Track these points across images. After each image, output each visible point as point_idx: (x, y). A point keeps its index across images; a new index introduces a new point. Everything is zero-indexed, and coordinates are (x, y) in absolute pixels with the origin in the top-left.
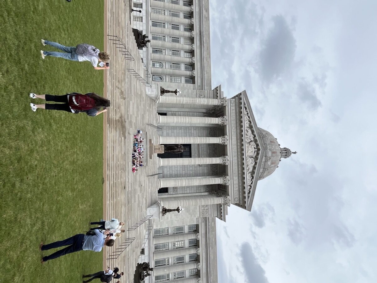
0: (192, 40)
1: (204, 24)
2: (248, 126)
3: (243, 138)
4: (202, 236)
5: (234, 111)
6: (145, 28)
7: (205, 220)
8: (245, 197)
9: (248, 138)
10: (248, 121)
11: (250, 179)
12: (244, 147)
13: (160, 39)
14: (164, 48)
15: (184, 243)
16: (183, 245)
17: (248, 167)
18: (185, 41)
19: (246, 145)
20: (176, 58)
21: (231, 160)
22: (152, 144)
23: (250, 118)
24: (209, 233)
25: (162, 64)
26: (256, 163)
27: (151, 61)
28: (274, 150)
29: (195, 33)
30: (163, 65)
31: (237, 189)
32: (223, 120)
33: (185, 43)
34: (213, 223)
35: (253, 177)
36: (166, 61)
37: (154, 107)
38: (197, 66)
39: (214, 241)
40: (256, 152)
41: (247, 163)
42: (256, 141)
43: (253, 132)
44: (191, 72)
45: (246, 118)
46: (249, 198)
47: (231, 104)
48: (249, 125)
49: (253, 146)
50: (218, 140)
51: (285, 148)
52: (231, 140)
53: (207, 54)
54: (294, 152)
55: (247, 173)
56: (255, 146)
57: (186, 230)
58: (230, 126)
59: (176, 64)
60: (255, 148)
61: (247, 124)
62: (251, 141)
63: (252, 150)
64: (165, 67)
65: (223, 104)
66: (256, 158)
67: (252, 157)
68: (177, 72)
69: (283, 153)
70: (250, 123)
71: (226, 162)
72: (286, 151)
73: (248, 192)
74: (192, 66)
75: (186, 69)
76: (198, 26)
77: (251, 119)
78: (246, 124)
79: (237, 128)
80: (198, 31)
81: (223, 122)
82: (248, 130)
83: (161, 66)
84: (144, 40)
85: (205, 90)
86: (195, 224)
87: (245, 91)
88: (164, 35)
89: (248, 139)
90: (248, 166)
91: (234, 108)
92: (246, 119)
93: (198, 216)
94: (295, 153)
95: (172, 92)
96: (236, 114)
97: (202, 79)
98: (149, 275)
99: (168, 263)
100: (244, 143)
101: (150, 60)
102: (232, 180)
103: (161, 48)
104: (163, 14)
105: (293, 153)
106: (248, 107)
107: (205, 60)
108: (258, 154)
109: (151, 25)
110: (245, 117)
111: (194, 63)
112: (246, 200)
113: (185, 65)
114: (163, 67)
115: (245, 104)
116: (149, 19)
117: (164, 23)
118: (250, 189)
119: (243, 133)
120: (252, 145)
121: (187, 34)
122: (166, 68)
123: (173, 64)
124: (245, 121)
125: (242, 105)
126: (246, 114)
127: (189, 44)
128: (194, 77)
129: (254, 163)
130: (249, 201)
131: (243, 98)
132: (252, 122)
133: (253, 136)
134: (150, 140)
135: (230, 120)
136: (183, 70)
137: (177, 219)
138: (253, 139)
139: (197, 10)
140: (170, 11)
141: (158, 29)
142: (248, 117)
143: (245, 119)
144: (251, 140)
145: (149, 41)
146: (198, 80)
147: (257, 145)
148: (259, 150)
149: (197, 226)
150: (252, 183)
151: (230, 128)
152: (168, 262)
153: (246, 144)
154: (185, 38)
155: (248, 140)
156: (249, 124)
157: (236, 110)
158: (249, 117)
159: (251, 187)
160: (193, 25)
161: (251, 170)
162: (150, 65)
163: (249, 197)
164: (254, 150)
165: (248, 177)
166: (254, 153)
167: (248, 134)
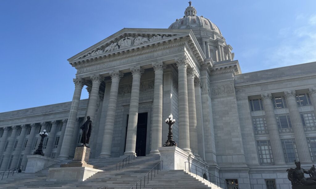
2: (102, 51)
3: (112, 53)
4: (266, 90)
5: (88, 68)
7: (238, 88)
8: (174, 39)
10: (97, 52)
11: (155, 38)
12: (121, 52)
21: (135, 63)
23: (94, 51)
26: (139, 35)
32: (95, 80)
34: (245, 77)
35: (153, 35)
40: (128, 37)
41: (138, 44)
42: (117, 40)
43: (108, 45)
46: (176, 35)
47: (81, 72)
55: (149, 42)
56: (122, 40)
57: (258, 114)
58: (101, 71)
62: (117, 45)
63: (126, 42)
66: (134, 36)
67: (134, 40)
70: (98, 49)
73: (169, 37)
77: (95, 49)
78: (100, 53)
79: (104, 63)
81: (97, 79)
82: (106, 50)
86: (247, 101)
87: (67, 60)
90: (142, 43)
91: (85, 69)
93: (233, 98)
95: (42, 141)
96: (90, 66)
100: (117, 52)
102: (158, 58)
106: (84, 54)
108: (130, 35)
115: (80, 58)
118: (166, 36)
119: (107, 55)
120: (121, 43)
124: (96, 55)
125: (82, 60)
126: (90, 55)
131: (75, 61)
133: (112, 43)
135: (95, 72)
138: (115, 44)
142: (93, 53)
143: (94, 55)
147: (121, 37)
149: (250, 99)
150: (160, 35)
151: (104, 70)
153: (119, 50)
155: (116, 48)
156: (100, 50)
159: (164, 35)
161: (145, 39)
163: (174, 35)
164: (126, 40)
165: (153, 41)
166: (129, 39)
167: (110, 49)
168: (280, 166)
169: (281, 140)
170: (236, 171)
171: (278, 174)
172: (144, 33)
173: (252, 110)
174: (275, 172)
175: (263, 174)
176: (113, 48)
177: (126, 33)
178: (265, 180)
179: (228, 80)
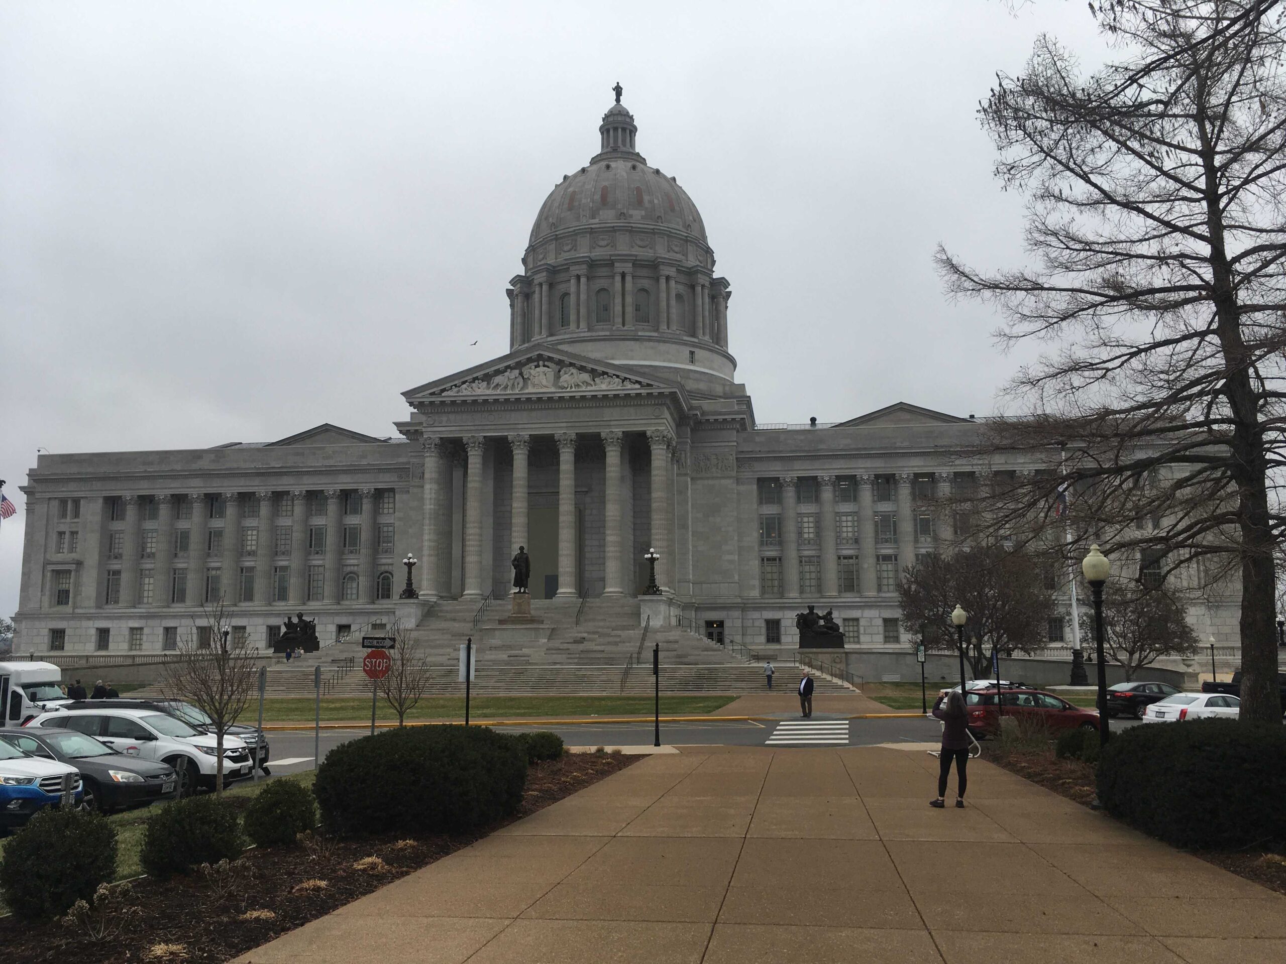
0: (278, 497)
1: (235, 466)
2: (485, 383)
3: (513, 398)
4: (789, 470)
5: (452, 417)
6: (259, 621)
7: (743, 461)
8: (648, 393)
9: (513, 385)
10: (474, 385)
11: (609, 379)
12: (534, 397)
13: (282, 580)
14: (307, 568)
15: (808, 515)
16: (811, 519)
17: (581, 384)
18: (284, 514)
19: (530, 389)
20: (331, 539)
21: (564, 425)
22: (509, 617)
23: (467, 381)
24: (780, 452)
25: (347, 574)
26: (571, 365)
27: (342, 602)
28: (597, 197)
29: (261, 488)
30: (351, 573)
31: (632, 410)
32: (474, 447)
33: (289, 513)
34: (757, 439)
35: (604, 373)
36: (340, 564)
37: (445, 608)
38: (346, 482)
39: (802, 437)
40: (546, 363)
41: (571, 387)
42: (519, 365)
43: (498, 372)
44: (365, 501)
45: (466, 389)
46: (652, 385)
47: (436, 424)
48: (483, 381)
49: (532, 371)
50: (520, 456)
51: (602, 133)
52: (520, 426)
53: (314, 454)
54: (613, 95)
55: (593, 388)
56: (532, 365)
57: (770, 510)
58: (486, 428)
59: (348, 537)
60: (537, 366)
61: (480, 386)
62: (521, 374)
63: (541, 373)
64: (356, 568)
65: (436, 445)
66: (560, 363)
67: (559, 371)
68: (365, 536)
69: (616, 141)
70: (476, 378)
71: (569, 439)
72: (608, 131)
73: (637, 386)
74: (348, 498)
75: (356, 511)
76: (242, 481)
77: (469, 378)
78: (481, 390)
79: (491, 411)
80: (257, 481)
81: (477, 444)
82: (494, 384)
83: (351, 577)
84: (296, 626)
85: (408, 463)
86: (755, 487)
87: (402, 394)
88: (273, 570)
89: (516, 384)
90: (578, 385)
91: (444, 418)
92: (470, 389)
93: (732, 481)
94: (618, 90)
95: (410, 573)
96: (457, 412)
97: (380, 470)
98: (830, 613)
99: (854, 558)
100: (523, 397)
101: (339, 607)
102: (612, 423)
103: (307, 577)
104: (218, 572)
105: (618, 100)
106: (442, 385)
107: (331, 462)
108: (550, 359)
109: (250, 604)
110: (465, 393)
111: (341, 490)
112: (655, 391)
113: (346, 513)
114: (354, 573)
115: (433, 394)
116: (235, 609)
117: (242, 570)
118: (630, 382)
119: (502, 398)
120: (530, 373)
121: (265, 509)
122: (358, 565)
123: (345, 546)
124: (474, 393)
125: (437, 399)
126: (457, 389)
127: (289, 503)
128: (376, 489)
129: (574, 371)
130: (656, 384)
131: (419, 398)
132: (475, 376)
133: (509, 370)
134: (501, 622)
135: (472, 428)
136: (359, 520)
137: (736, 538)
138: (517, 372)
139: (197, 482)
140: (209, 555)
141: (260, 586)
142: (464, 386)
143: (469, 393)
144: (517, 375)
145: (300, 616)
146: (384, 481)
147: (530, 360)
148: (540, 357)
149: (761, 481)
150: (618, 376)
151: (493, 427)
152: (852, 558)
153: (527, 391)
154: (275, 513)
155: (518, 384)
156: (480, 381)
157: (449, 413)
158: (464, 383)
159: (626, 378)
160: (239, 493)
161: (586, 376)
162: (353, 607)
163: (648, 385)
164: (542, 369)
165: (603, 386)
166: (548, 367)
167: (505, 384)
168: (791, 601)
169: (800, 557)
170: (724, 608)
171: (785, 612)
172: (584, 364)
173: (761, 502)
174: (782, 608)
175: (763, 612)
176: (512, 382)
177: (542, 355)
178: (765, 620)
179: (727, 444)
